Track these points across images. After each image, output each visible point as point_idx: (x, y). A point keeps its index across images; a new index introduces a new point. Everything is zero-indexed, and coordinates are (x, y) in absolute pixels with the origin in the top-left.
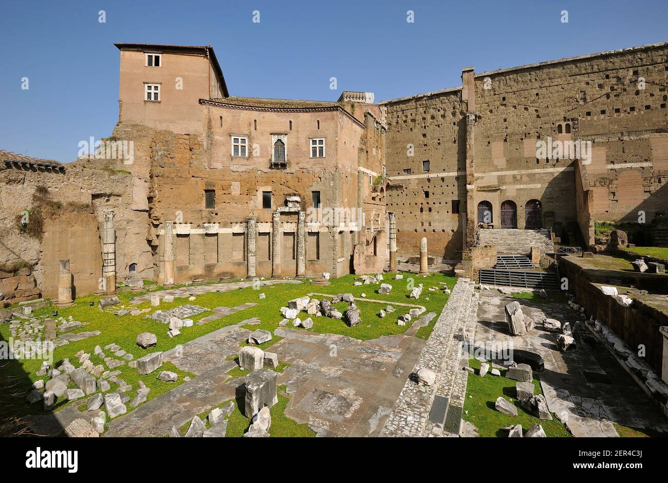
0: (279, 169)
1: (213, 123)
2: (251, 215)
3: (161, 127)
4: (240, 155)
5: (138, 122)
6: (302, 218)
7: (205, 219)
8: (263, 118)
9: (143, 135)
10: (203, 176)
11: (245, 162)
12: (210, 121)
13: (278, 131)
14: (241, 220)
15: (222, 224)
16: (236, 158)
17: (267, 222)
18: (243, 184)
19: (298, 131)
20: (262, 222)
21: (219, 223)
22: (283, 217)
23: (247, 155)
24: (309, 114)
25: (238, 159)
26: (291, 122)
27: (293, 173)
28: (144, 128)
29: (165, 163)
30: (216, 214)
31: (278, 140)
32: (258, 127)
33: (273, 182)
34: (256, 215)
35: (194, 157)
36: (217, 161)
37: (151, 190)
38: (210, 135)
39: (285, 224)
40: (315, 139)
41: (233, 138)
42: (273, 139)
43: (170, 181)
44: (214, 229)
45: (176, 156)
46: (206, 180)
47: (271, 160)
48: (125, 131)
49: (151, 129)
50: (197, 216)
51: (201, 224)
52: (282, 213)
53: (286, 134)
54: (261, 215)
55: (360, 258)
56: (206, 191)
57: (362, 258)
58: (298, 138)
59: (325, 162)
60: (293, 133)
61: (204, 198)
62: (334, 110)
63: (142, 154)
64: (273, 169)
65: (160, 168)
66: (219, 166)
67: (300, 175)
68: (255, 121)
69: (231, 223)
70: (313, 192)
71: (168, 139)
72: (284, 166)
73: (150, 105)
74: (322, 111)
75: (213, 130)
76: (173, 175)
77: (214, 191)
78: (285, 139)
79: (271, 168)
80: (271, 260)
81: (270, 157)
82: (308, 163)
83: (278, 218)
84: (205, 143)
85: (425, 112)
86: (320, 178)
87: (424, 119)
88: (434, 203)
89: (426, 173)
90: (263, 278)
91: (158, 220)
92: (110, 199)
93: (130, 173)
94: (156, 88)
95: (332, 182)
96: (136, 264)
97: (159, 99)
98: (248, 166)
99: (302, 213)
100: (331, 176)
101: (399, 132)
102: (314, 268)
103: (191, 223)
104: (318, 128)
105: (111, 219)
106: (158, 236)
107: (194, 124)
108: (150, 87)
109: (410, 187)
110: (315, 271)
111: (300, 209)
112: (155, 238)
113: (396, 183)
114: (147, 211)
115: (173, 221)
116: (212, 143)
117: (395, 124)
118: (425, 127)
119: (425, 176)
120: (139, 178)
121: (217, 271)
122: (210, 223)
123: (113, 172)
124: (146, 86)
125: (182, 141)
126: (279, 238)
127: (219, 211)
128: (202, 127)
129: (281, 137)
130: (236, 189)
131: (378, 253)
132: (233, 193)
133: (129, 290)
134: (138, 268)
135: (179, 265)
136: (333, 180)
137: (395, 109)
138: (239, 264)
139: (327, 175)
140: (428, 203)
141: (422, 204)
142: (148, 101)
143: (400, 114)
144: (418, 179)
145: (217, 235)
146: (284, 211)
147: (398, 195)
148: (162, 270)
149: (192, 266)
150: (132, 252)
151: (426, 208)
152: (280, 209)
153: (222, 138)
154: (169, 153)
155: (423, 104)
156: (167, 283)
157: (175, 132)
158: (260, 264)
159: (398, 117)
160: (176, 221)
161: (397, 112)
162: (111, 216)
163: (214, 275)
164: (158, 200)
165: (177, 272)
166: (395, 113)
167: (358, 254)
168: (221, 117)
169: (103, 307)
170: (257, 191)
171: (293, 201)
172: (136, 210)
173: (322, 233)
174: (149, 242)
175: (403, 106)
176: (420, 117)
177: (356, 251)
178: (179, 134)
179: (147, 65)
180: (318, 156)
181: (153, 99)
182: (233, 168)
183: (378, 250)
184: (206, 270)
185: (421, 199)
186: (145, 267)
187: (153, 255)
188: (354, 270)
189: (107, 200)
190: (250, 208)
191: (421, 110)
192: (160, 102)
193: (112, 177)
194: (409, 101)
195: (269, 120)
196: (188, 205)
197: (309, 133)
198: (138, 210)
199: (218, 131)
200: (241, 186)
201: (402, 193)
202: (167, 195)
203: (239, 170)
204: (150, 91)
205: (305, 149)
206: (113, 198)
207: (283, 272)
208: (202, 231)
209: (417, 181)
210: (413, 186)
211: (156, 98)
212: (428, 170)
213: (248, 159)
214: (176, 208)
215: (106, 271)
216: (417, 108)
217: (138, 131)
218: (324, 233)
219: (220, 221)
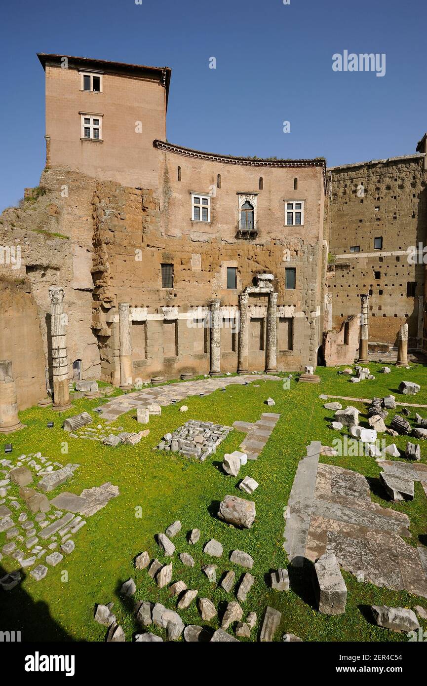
0: (246, 239)
1: (170, 175)
2: (214, 296)
3: (103, 177)
4: (201, 220)
5: (74, 169)
6: (274, 300)
7: (163, 301)
8: (229, 172)
9: (81, 186)
10: (160, 246)
11: (207, 229)
12: (166, 172)
13: (246, 190)
14: (202, 303)
15: (181, 308)
16: (197, 223)
17: (232, 306)
18: (205, 258)
19: (270, 191)
20: (226, 306)
21: (179, 306)
22: (252, 299)
23: (209, 220)
24: (285, 170)
25: (199, 224)
26: (261, 179)
27: (263, 245)
28: (82, 177)
29: (115, 226)
30: (175, 295)
31: (246, 202)
32: (222, 184)
33: (239, 255)
34: (220, 296)
35: (148, 219)
36: (175, 227)
37: (98, 261)
38: (166, 192)
39: (253, 308)
40: (291, 203)
41: (193, 196)
42: (240, 201)
43: (123, 251)
44: (173, 314)
45: (127, 216)
46: (163, 251)
47: (237, 228)
48: (57, 180)
49: (92, 178)
50: (155, 297)
51: (159, 308)
52: (251, 295)
53: (256, 195)
54: (226, 297)
55: (331, 347)
56: (163, 265)
57: (334, 347)
58: (270, 200)
59: (303, 232)
60: (264, 193)
61: (160, 274)
62: (317, 165)
63: (82, 213)
64: (240, 239)
65: (110, 231)
66: (177, 232)
67: (271, 247)
68: (219, 175)
69: (192, 307)
70: (287, 269)
71: (116, 194)
72: (253, 235)
73: (88, 146)
74: (301, 166)
75: (170, 184)
76: (125, 243)
77: (172, 265)
78: (254, 201)
79: (237, 237)
80: (237, 352)
81: (236, 224)
82: (281, 232)
83: (246, 300)
84: (161, 202)
85: (379, 182)
86: (296, 251)
87: (378, 189)
88: (386, 285)
89: (377, 251)
90: (229, 374)
91: (110, 302)
92: (46, 273)
93: (68, 238)
94: (96, 121)
95: (311, 257)
96: (81, 360)
97: (101, 138)
98: (211, 235)
99: (275, 295)
100: (311, 249)
101: (346, 203)
102: (286, 360)
103: (148, 307)
104: (295, 188)
105: (60, 301)
106: (109, 324)
107: (148, 175)
108: (87, 120)
109: (358, 267)
110: (287, 364)
111: (272, 289)
112: (105, 326)
113: (342, 262)
114: (90, 291)
115: (128, 304)
116: (169, 202)
117: (342, 194)
118: (379, 199)
119: (377, 254)
120: (80, 246)
121: (177, 366)
122: (168, 306)
123: (49, 236)
124: (83, 117)
125: (132, 197)
126: (247, 324)
127: (178, 292)
128: (157, 180)
129: (250, 198)
130: (196, 264)
131: (350, 342)
132: (193, 269)
133: (81, 396)
134: (84, 365)
135: (135, 360)
136: (313, 254)
137: (343, 177)
138: (201, 357)
139: (305, 248)
140: (378, 285)
141: (371, 285)
142: (86, 140)
143: (348, 182)
144: (368, 258)
145: (175, 321)
146: (254, 291)
147: (343, 276)
148: (118, 368)
149: (149, 361)
150: (76, 344)
151: (376, 290)
152: (249, 290)
153: (181, 196)
154: (119, 212)
155: (377, 172)
156: (126, 384)
157: (124, 184)
158: (224, 356)
159: (346, 186)
160: (131, 304)
161: (345, 180)
162: (60, 297)
163: (174, 371)
164: (110, 276)
165: (134, 368)
166: (342, 182)
167: (330, 343)
168: (179, 168)
169: (73, 429)
170: (220, 266)
171: (265, 280)
172: (77, 289)
173: (298, 318)
174: (96, 331)
175: (353, 174)
176: (374, 186)
177: (328, 339)
178: (128, 187)
179: (82, 88)
180: (294, 224)
181: (92, 137)
182: (194, 236)
183: (350, 337)
184: (165, 365)
185: (371, 280)
186: (91, 363)
187: (99, 347)
188: (325, 362)
189: (44, 275)
190: (213, 288)
191: (374, 179)
192: (101, 142)
193: (49, 242)
194: (360, 167)
195: (235, 176)
196: (144, 283)
197: (283, 193)
198: (80, 290)
199: (176, 187)
200: (203, 260)
201: (348, 273)
202: (120, 269)
203: (201, 239)
204: (87, 126)
205: (278, 215)
206: (49, 272)
207: (250, 366)
208: (160, 317)
209: (366, 261)
210: (362, 266)
211: (96, 135)
212: (381, 248)
213: (210, 226)
214: (130, 286)
215: (57, 374)
216: (369, 176)
217: (74, 181)
218: (300, 318)
219: (180, 304)
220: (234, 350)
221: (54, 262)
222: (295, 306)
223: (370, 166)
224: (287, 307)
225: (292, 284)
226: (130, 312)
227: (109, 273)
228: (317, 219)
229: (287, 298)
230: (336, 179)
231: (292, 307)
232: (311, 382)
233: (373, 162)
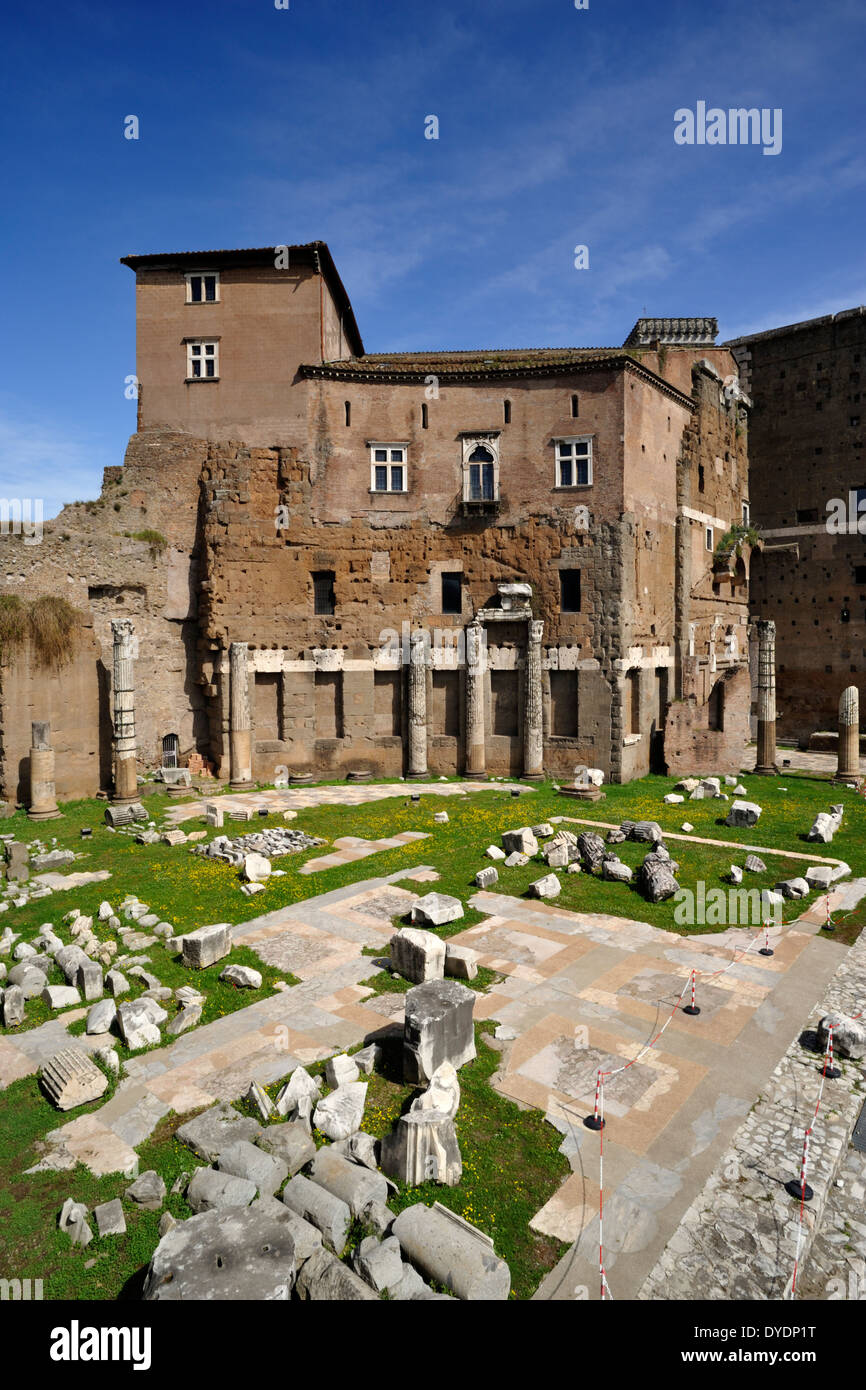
0: (479, 519)
1: (329, 419)
3: (219, 436)
4: (390, 489)
5: (176, 428)
6: (536, 635)
7: (314, 638)
8: (443, 397)
9: (185, 454)
10: (309, 541)
11: (401, 505)
12: (323, 414)
13: (478, 427)
15: (350, 650)
16: (382, 495)
19: (524, 424)
21: (345, 648)
22: (493, 632)
23: (405, 488)
24: (553, 382)
25: (385, 497)
26: (507, 404)
27: (513, 528)
29: (230, 514)
30: (339, 628)
31: (477, 448)
32: (430, 421)
33: (465, 548)
35: (289, 497)
36: (339, 506)
38: (323, 448)
40: (566, 442)
41: (373, 451)
42: (465, 447)
43: (240, 555)
44: (334, 661)
45: (251, 496)
46: (316, 550)
47: (459, 498)
48: (149, 449)
50: (298, 630)
51: (306, 651)
53: (498, 434)
55: (679, 735)
56: (317, 575)
57: (687, 735)
58: (525, 440)
59: (592, 498)
60: (513, 431)
61: (312, 590)
64: (466, 517)
66: (342, 515)
67: (529, 531)
68: (424, 406)
69: (371, 648)
70: (561, 571)
71: (235, 462)
73: (198, 390)
74: (584, 371)
75: (329, 434)
76: (246, 541)
77: (332, 574)
78: (493, 446)
79: (460, 515)
80: (463, 736)
81: (458, 491)
82: (550, 501)
84: (313, 466)
85: (857, 359)
86: (581, 537)
90: (443, 778)
92: (123, 595)
94: (210, 350)
95: (609, 547)
96: (176, 736)
97: (216, 374)
98: (408, 515)
99: (536, 624)
100: (608, 532)
101: (785, 413)
102: (563, 756)
103: (285, 648)
104: (575, 414)
105: (126, 639)
107: (290, 424)
108: (197, 350)
109: (815, 556)
110: (566, 766)
111: (530, 614)
113: (778, 546)
114: (194, 622)
115: (247, 644)
116: (329, 464)
117: (774, 393)
120: (180, 551)
121: (340, 756)
122: (324, 647)
124: (190, 347)
125: (262, 464)
126: (480, 684)
127: (344, 621)
128: (304, 431)
129: (483, 442)
130: (380, 569)
131: (726, 724)
132: (374, 578)
134: (181, 744)
135: (261, 741)
136: (613, 542)
137: (775, 355)
138: (389, 744)
139: (597, 530)
140: (863, 598)
142: (193, 381)
143: (788, 366)
145: (339, 675)
146: (491, 618)
150: (167, 709)
151: (858, 609)
152: (482, 616)
153: (350, 451)
154: (238, 491)
155: (852, 337)
157: (251, 444)
158: (436, 744)
159: (783, 374)
161: (780, 362)
163: (334, 766)
164: (218, 597)
165: (258, 755)
166: (774, 366)
167: (675, 726)
168: (348, 405)
170: (428, 572)
171: (514, 595)
172: (173, 620)
173: (586, 673)
175: (797, 347)
176: (845, 370)
178: (257, 449)
179: (189, 299)
180: (575, 484)
181: (203, 374)
182: (376, 520)
183: (726, 716)
184: (317, 754)
185: (845, 585)
186: (194, 742)
188: (667, 766)
189: (119, 599)
190: (414, 613)
191: (847, 353)
192: (216, 381)
194: (813, 330)
195: (456, 403)
196: (278, 608)
197: (551, 426)
198: (177, 620)
199: (341, 436)
200: (393, 561)
201: (793, 571)
202: (234, 585)
203: (389, 524)
204: (197, 357)
205: (542, 468)
206: (128, 595)
208: (307, 666)
209: (834, 541)
211: (210, 371)
214: (254, 614)
217: (175, 447)
218: (590, 672)
219: (347, 644)
221: (135, 579)
222: (579, 646)
224: (564, 650)
225: (572, 601)
226: (252, 658)
228: (619, 471)
229: (564, 630)
231: (575, 650)
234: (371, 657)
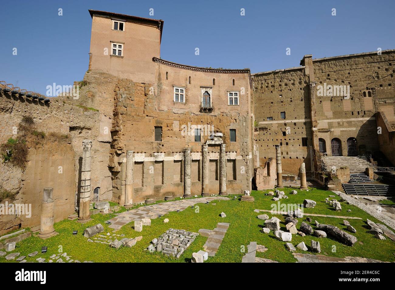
0: (206, 113)
1: (162, 76)
2: (187, 146)
3: (123, 76)
4: (179, 101)
5: (105, 71)
6: (224, 149)
7: (155, 149)
8: (195, 75)
9: (108, 81)
10: (154, 116)
11: (183, 106)
12: (160, 75)
13: (206, 85)
14: (179, 150)
15: (166, 153)
16: (177, 103)
17: (198, 152)
18: (181, 123)
19: (219, 86)
20: (194, 152)
21: (165, 152)
22: (210, 148)
23: (184, 101)
24: (227, 75)
25: (178, 104)
26: (214, 80)
27: (216, 116)
28: (110, 76)
29: (128, 104)
30: (163, 146)
31: (205, 92)
32: (192, 82)
33: (202, 122)
34: (190, 146)
35: (148, 100)
36: (164, 105)
37: (115, 124)
38: (159, 86)
39: (211, 153)
40: (231, 92)
41: (175, 88)
42: (202, 91)
43: (131, 118)
44: (161, 157)
45: (135, 99)
46: (156, 119)
47: (200, 106)
48: (94, 77)
49: (115, 77)
50: (150, 146)
51: (152, 154)
52: (210, 145)
53: (211, 88)
54: (194, 146)
55: (260, 178)
56: (156, 127)
57: (262, 178)
58: (219, 91)
59: (239, 109)
60: (216, 87)
61: (154, 133)
62: (245, 73)
63: (108, 96)
64: (202, 112)
65: (124, 107)
66: (165, 108)
67: (221, 117)
68: (190, 77)
69: (173, 153)
70: (230, 130)
71: (129, 86)
72: (210, 110)
73: (115, 60)
74: (236, 73)
75: (162, 81)
76: (133, 114)
77: (161, 127)
78: (210, 91)
79: (201, 111)
80: (201, 181)
81: (200, 104)
82: (227, 109)
83: (206, 148)
84: (156, 91)
85: (281, 81)
86: (236, 120)
87: (280, 85)
88: (290, 140)
89: (283, 120)
90: (196, 196)
91: (121, 150)
92: (82, 131)
93: (98, 111)
94: (120, 46)
95: (245, 123)
96: (99, 188)
97: (122, 55)
98: (185, 110)
99: (224, 145)
100: (244, 118)
101: (263, 93)
102: (232, 186)
103: (145, 153)
104: (234, 84)
105: (89, 149)
106: (120, 164)
107: (149, 76)
108: (115, 45)
109: (272, 129)
110: (233, 189)
111: (222, 142)
112: (117, 165)
113: (263, 126)
114: (109, 143)
115: (133, 151)
116: (161, 91)
117: (260, 88)
118: (281, 91)
119: (283, 122)
120: (105, 116)
121: (162, 191)
122: (158, 152)
123: (86, 109)
124: (112, 44)
125: (139, 88)
126: (207, 164)
127: (165, 143)
128: (154, 79)
129: (208, 90)
130: (176, 127)
131: (271, 174)
132: (174, 130)
133: (98, 212)
134: (101, 191)
135: (135, 187)
136: (246, 121)
137: (260, 79)
138: (178, 185)
139: (241, 118)
140: (285, 140)
141: (281, 140)
142: (113, 56)
143: (263, 82)
144: (278, 124)
145: (162, 162)
146: (211, 143)
147: (264, 134)
148: (123, 193)
149: (145, 188)
150: (97, 177)
151: (284, 142)
152: (208, 143)
153: (168, 88)
154: (130, 96)
155: (279, 76)
156: (129, 204)
157: (134, 81)
158: (193, 184)
159: (262, 84)
160: (135, 151)
161: (261, 80)
162: (89, 146)
163: (160, 195)
164: (123, 134)
165: (134, 193)
166: (260, 81)
167: (259, 175)
168: (167, 73)
169: (90, 236)
171: (218, 136)
172: (101, 142)
173: (238, 160)
174: (111, 168)
175: (266, 77)
176: (278, 84)
177: (257, 173)
178: (137, 82)
179: (113, 28)
180: (234, 104)
181: (117, 54)
182: (175, 111)
183: (271, 172)
184: (155, 191)
185: (280, 136)
186: (106, 190)
187: (112, 179)
188: (257, 187)
189: (80, 133)
190: (186, 141)
191: (278, 80)
192: (122, 57)
193: (86, 113)
194: (269, 74)
195: (199, 77)
196: (143, 138)
197: (227, 87)
198: (103, 142)
199: (165, 83)
201: (267, 133)
202: (129, 129)
203: (179, 112)
204: (115, 48)
205: (224, 99)
206: (84, 131)
207: (210, 191)
208: (152, 159)
209: (277, 125)
210: (275, 128)
211: (120, 54)
212: (285, 118)
213: (185, 105)
214: (135, 140)
215: (83, 197)
216: (275, 78)
217: (104, 78)
218: (240, 160)
219: (165, 151)
220: (199, 180)
221: (88, 125)
222: (236, 152)
223: (275, 73)
224: (231, 153)
225: (234, 139)
226: (134, 156)
227: (122, 131)
228: (247, 102)
229: (231, 147)
230: (256, 80)
231: (235, 153)
232: (249, 201)
233: (277, 71)
234: (173, 156)
